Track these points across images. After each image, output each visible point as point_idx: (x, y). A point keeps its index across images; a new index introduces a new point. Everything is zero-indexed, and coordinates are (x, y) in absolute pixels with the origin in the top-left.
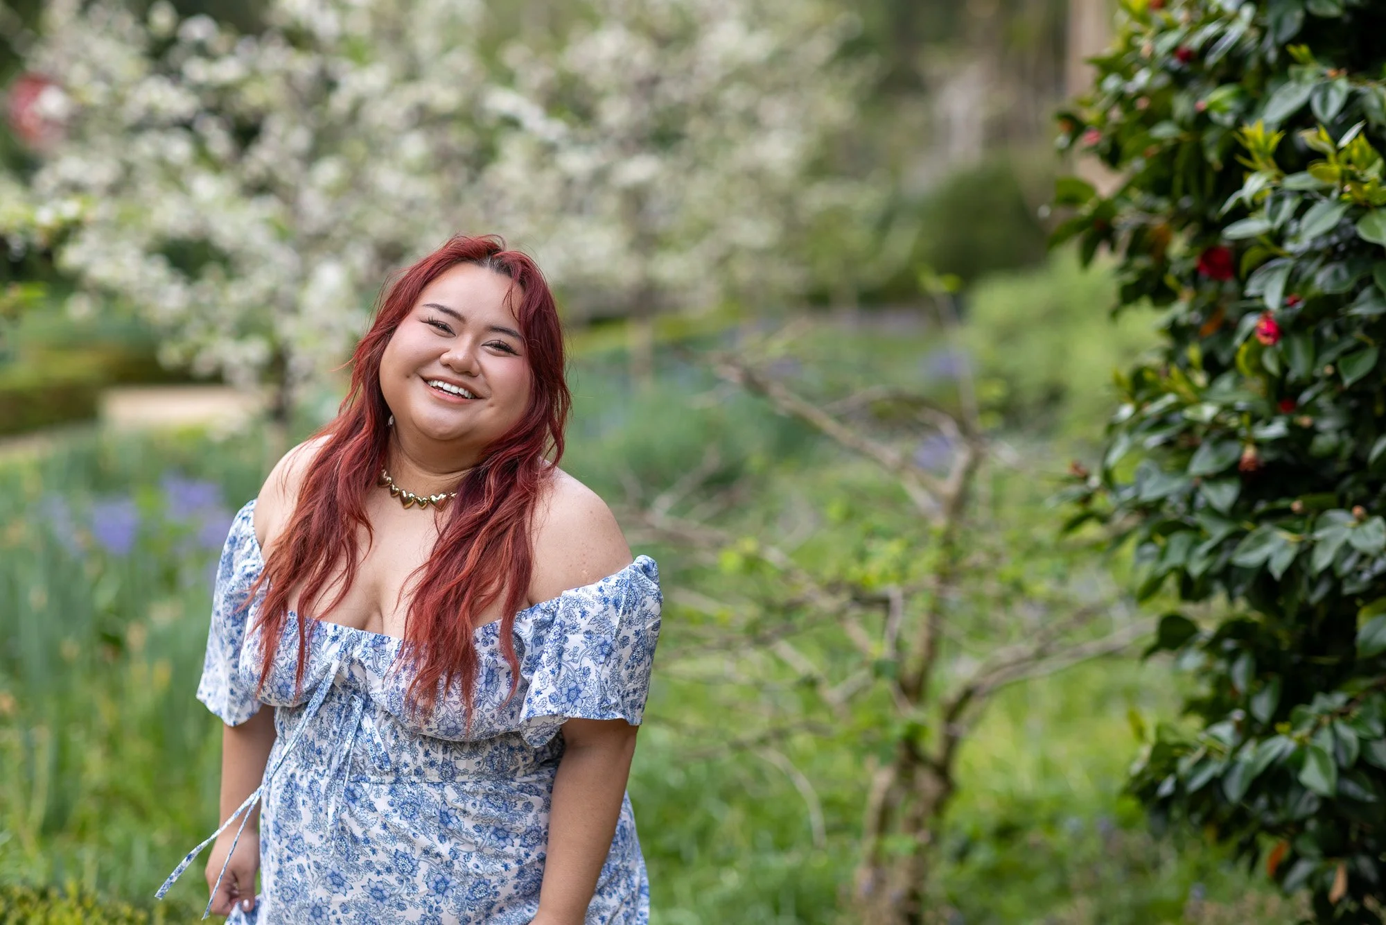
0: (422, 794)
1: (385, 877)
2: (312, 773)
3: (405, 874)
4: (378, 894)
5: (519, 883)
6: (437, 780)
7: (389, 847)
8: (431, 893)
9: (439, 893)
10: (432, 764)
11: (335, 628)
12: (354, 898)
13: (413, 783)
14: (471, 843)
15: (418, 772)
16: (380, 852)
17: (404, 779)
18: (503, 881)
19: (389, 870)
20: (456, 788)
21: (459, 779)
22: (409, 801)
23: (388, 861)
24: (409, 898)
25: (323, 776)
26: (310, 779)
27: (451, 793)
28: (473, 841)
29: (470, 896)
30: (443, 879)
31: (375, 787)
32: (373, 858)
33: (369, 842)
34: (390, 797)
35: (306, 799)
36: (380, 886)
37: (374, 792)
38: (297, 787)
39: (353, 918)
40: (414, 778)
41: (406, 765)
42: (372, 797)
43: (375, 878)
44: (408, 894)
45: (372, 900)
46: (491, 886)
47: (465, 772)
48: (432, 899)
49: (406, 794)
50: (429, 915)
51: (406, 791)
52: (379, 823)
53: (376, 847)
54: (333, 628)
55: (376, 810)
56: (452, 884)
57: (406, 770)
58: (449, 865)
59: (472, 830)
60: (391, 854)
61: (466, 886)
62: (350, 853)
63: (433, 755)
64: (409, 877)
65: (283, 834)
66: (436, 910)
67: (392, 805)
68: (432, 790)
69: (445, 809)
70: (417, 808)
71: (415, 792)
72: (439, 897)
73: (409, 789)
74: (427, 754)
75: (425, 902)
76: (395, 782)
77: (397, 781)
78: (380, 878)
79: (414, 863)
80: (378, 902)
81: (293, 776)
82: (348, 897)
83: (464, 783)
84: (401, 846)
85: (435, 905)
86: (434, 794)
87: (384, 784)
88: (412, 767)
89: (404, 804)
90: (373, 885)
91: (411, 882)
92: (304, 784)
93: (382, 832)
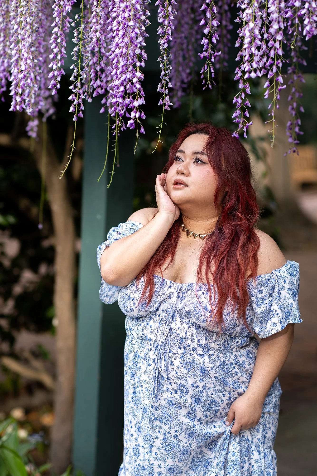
0: (194, 360)
1: (174, 395)
2: (145, 350)
3: (183, 393)
4: (170, 403)
5: (228, 402)
6: (201, 353)
7: (177, 381)
8: (193, 403)
9: (196, 403)
10: (200, 345)
11: (171, 282)
12: (161, 404)
13: (191, 354)
14: (211, 383)
15: (194, 349)
16: (173, 383)
17: (188, 352)
18: (222, 401)
19: (176, 392)
20: (209, 357)
21: (211, 352)
23: (176, 388)
24: (183, 405)
25: (151, 350)
26: (145, 352)
27: (206, 359)
28: (212, 382)
29: (208, 406)
30: (198, 398)
31: (174, 355)
32: (170, 387)
34: (180, 360)
35: (143, 361)
36: (172, 399)
37: (174, 357)
38: (139, 356)
39: (160, 413)
40: (192, 352)
41: (189, 346)
42: (173, 359)
43: (170, 396)
44: (183, 403)
45: (168, 405)
46: (217, 403)
47: (213, 350)
48: (193, 405)
49: (188, 359)
50: (191, 411)
51: (188, 358)
52: (174, 371)
53: (172, 381)
54: (170, 283)
55: (174, 365)
56: (202, 401)
57: (188, 348)
58: (201, 392)
59: (213, 378)
60: (178, 385)
64: (184, 395)
66: (194, 410)
67: (181, 363)
68: (199, 357)
69: (203, 366)
70: (192, 365)
71: (192, 358)
72: (196, 405)
73: (189, 357)
74: (199, 341)
75: (190, 406)
76: (184, 353)
78: (172, 396)
79: (187, 389)
80: (170, 406)
81: (137, 352)
82: (158, 403)
83: (213, 355)
84: (182, 382)
85: (194, 408)
86: (199, 360)
87: (178, 354)
88: (192, 347)
89: (186, 363)
90: (169, 399)
91: (185, 397)
92: (142, 355)
93: (175, 375)
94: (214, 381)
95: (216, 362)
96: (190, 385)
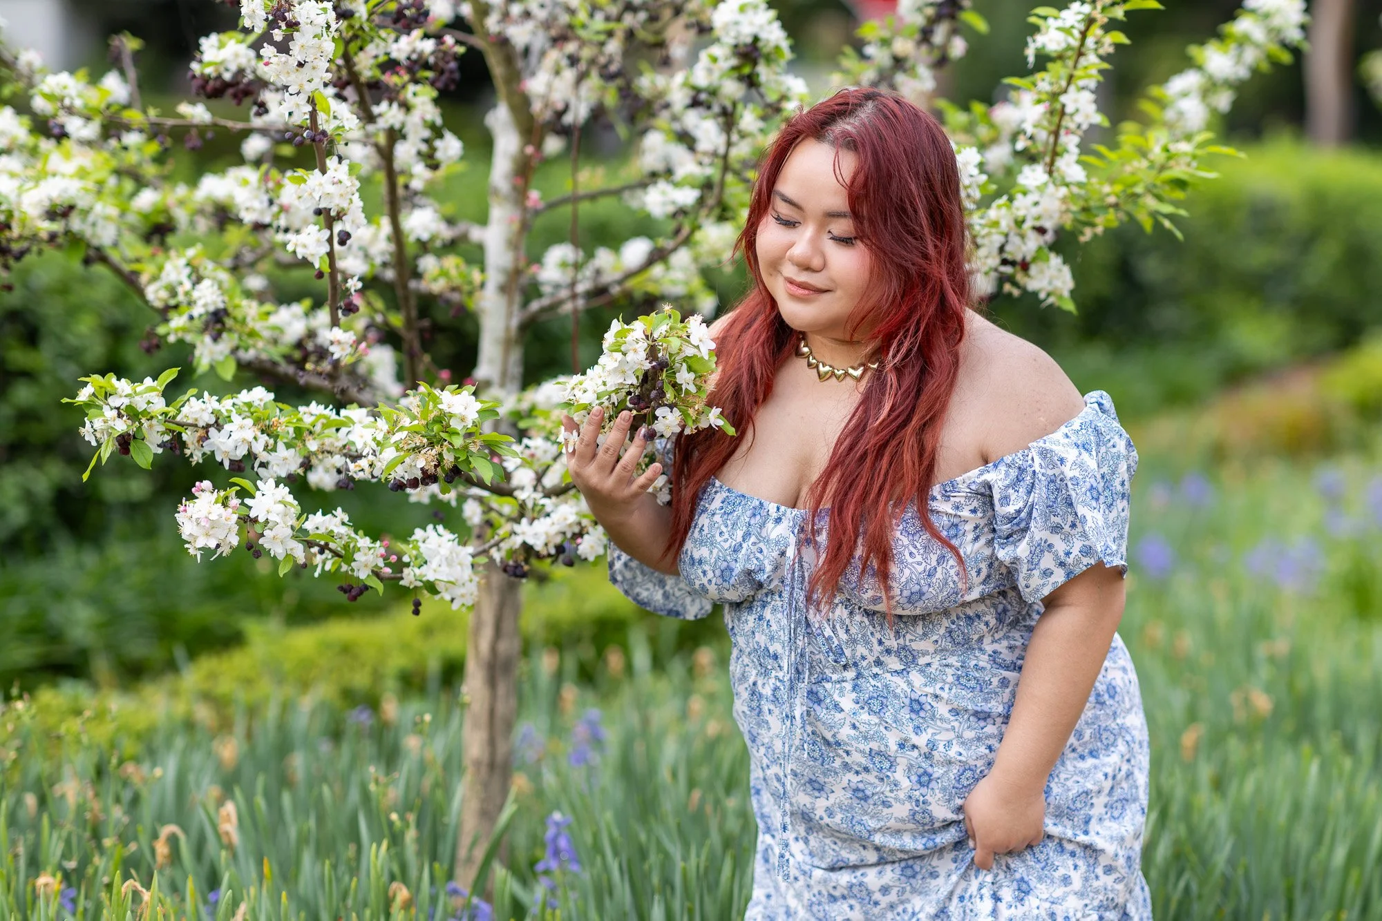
0: (887, 686)
1: (864, 776)
2: (772, 681)
3: (884, 771)
4: (860, 795)
6: (899, 667)
7: (861, 746)
8: (915, 788)
9: (924, 786)
10: (888, 651)
11: (778, 509)
12: (837, 801)
13: (875, 676)
14: (947, 730)
15: (878, 663)
16: (854, 752)
17: (866, 673)
18: (989, 764)
19: (866, 769)
20: (921, 671)
21: (922, 661)
22: (875, 695)
23: (863, 761)
24: (893, 795)
25: (782, 682)
26: (772, 686)
27: (916, 678)
28: (949, 727)
29: (957, 785)
30: (925, 773)
31: (838, 686)
32: (847, 759)
33: (840, 745)
34: (854, 695)
35: (772, 707)
36: (861, 786)
37: (837, 692)
38: (760, 695)
39: (840, 820)
40: (876, 670)
41: (864, 658)
42: (836, 697)
43: (855, 779)
44: (891, 791)
45: (855, 801)
46: (978, 771)
47: (925, 653)
48: (917, 793)
49: (871, 689)
50: (917, 809)
51: (869, 685)
52: (847, 723)
53: (849, 748)
54: (776, 509)
55: (842, 710)
56: (935, 776)
57: (864, 663)
58: (928, 756)
59: (947, 715)
60: (865, 753)
61: (951, 774)
62: (825, 756)
63: (887, 643)
64: (889, 774)
65: (759, 742)
66: (924, 803)
67: (858, 703)
68: (897, 680)
69: (914, 696)
70: (885, 701)
71: (879, 685)
72: (924, 790)
73: (873, 682)
74: (880, 642)
75: (910, 797)
76: (857, 678)
77: (859, 676)
78: (859, 778)
79: (892, 759)
80: (862, 802)
81: (755, 684)
82: (831, 800)
83: (929, 665)
84: (875, 745)
85: (921, 799)
86: (899, 684)
87: (846, 681)
88: (871, 659)
89: (870, 698)
90: (853, 785)
91: (892, 779)
92: (767, 691)
93: (853, 732)
94: (952, 724)
95: (944, 677)
96: (893, 747)
